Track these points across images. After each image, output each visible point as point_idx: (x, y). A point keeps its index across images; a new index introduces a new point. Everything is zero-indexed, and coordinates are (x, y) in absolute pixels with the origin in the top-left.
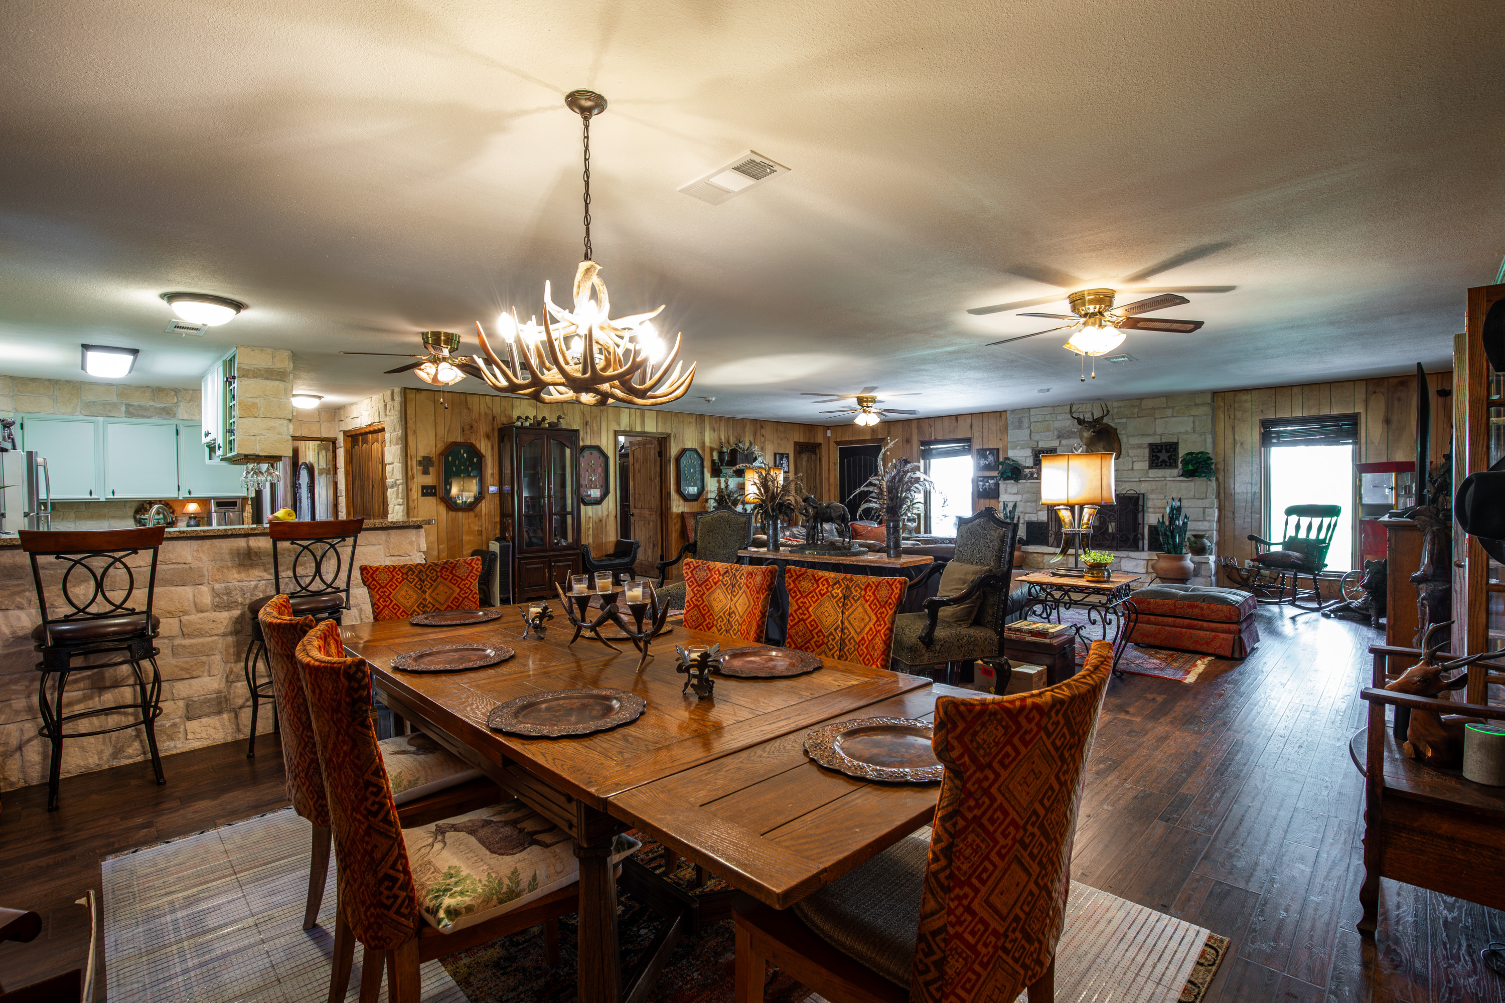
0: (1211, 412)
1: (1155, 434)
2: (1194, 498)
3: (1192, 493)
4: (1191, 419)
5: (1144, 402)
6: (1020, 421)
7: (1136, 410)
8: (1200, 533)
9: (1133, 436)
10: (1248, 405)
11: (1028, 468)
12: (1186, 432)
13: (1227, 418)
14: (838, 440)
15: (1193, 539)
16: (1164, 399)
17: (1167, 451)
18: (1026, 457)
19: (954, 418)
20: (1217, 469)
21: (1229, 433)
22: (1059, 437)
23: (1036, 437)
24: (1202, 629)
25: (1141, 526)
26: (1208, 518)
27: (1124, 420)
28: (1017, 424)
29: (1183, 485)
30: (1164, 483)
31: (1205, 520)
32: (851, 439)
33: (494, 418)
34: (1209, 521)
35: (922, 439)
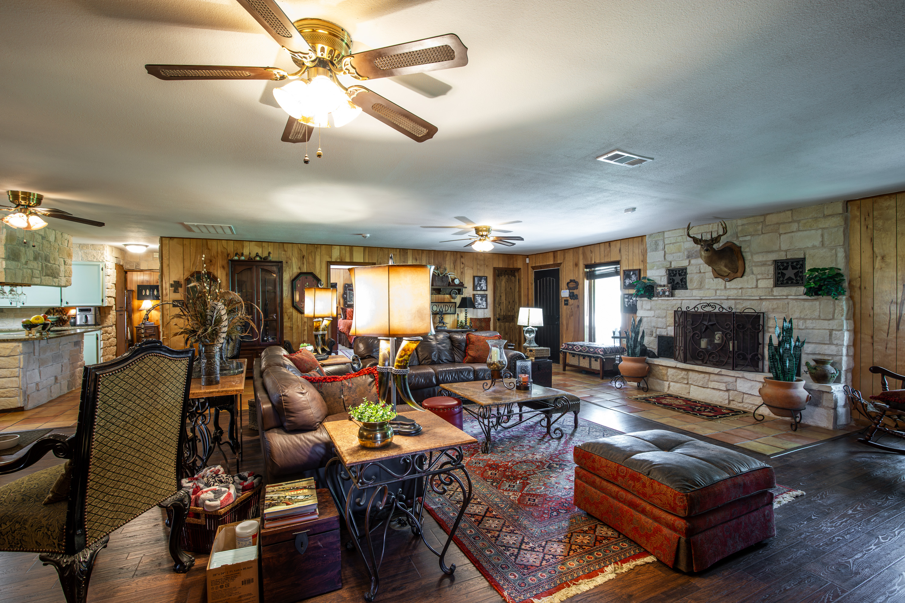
0: (843, 223)
1: (780, 250)
2: (819, 318)
3: (817, 314)
4: (820, 232)
5: (768, 218)
6: (656, 244)
7: (760, 227)
8: (826, 358)
9: (758, 253)
10: (892, 212)
11: (661, 286)
12: (814, 247)
13: (864, 229)
14: (534, 265)
15: (813, 363)
16: (790, 212)
17: (793, 268)
18: (661, 276)
19: (608, 244)
20: (851, 287)
21: (867, 246)
22: (688, 257)
23: (669, 258)
24: (643, 511)
25: (761, 346)
26: (835, 342)
27: (748, 238)
28: (654, 246)
29: (807, 304)
30: (786, 301)
31: (831, 344)
32: (541, 264)
33: (228, 255)
34: (837, 345)
35: (586, 263)
